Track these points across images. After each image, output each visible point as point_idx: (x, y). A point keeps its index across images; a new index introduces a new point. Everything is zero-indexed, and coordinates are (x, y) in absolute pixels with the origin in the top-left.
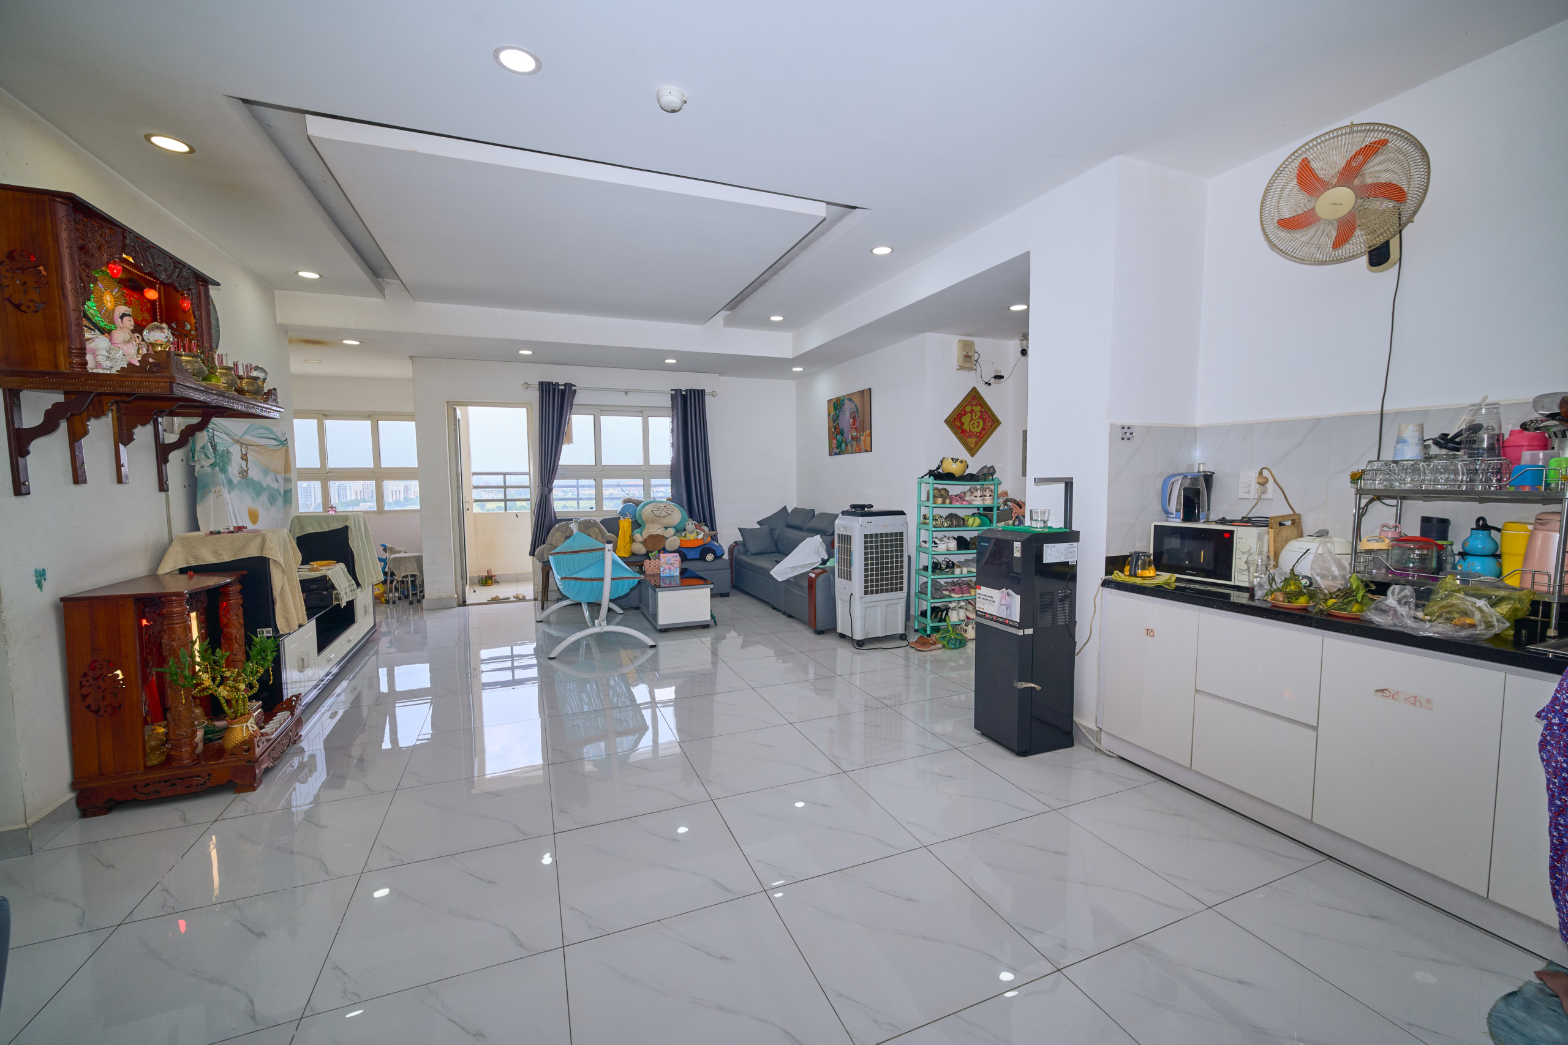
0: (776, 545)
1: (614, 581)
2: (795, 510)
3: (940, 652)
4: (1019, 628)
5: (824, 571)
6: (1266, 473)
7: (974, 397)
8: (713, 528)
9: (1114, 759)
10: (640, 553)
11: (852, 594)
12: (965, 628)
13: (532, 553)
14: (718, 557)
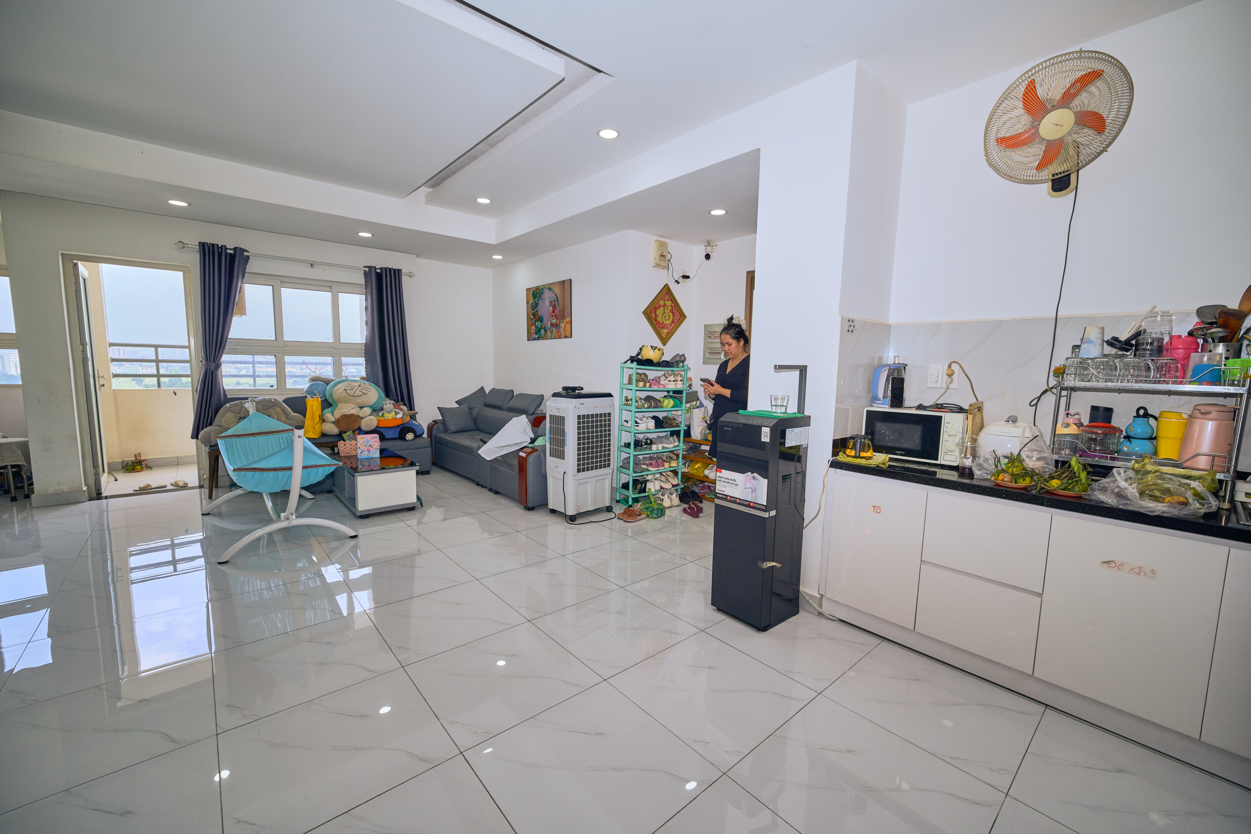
0: (475, 423)
1: (305, 470)
2: (494, 391)
3: (644, 521)
4: (765, 511)
5: (534, 450)
6: (955, 367)
7: (666, 292)
8: (411, 407)
9: (835, 622)
10: (331, 434)
11: (565, 472)
12: (662, 497)
13: (195, 435)
14: (417, 436)
